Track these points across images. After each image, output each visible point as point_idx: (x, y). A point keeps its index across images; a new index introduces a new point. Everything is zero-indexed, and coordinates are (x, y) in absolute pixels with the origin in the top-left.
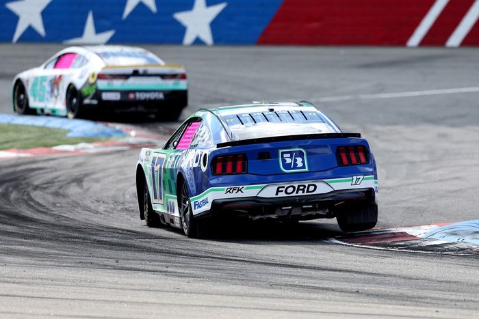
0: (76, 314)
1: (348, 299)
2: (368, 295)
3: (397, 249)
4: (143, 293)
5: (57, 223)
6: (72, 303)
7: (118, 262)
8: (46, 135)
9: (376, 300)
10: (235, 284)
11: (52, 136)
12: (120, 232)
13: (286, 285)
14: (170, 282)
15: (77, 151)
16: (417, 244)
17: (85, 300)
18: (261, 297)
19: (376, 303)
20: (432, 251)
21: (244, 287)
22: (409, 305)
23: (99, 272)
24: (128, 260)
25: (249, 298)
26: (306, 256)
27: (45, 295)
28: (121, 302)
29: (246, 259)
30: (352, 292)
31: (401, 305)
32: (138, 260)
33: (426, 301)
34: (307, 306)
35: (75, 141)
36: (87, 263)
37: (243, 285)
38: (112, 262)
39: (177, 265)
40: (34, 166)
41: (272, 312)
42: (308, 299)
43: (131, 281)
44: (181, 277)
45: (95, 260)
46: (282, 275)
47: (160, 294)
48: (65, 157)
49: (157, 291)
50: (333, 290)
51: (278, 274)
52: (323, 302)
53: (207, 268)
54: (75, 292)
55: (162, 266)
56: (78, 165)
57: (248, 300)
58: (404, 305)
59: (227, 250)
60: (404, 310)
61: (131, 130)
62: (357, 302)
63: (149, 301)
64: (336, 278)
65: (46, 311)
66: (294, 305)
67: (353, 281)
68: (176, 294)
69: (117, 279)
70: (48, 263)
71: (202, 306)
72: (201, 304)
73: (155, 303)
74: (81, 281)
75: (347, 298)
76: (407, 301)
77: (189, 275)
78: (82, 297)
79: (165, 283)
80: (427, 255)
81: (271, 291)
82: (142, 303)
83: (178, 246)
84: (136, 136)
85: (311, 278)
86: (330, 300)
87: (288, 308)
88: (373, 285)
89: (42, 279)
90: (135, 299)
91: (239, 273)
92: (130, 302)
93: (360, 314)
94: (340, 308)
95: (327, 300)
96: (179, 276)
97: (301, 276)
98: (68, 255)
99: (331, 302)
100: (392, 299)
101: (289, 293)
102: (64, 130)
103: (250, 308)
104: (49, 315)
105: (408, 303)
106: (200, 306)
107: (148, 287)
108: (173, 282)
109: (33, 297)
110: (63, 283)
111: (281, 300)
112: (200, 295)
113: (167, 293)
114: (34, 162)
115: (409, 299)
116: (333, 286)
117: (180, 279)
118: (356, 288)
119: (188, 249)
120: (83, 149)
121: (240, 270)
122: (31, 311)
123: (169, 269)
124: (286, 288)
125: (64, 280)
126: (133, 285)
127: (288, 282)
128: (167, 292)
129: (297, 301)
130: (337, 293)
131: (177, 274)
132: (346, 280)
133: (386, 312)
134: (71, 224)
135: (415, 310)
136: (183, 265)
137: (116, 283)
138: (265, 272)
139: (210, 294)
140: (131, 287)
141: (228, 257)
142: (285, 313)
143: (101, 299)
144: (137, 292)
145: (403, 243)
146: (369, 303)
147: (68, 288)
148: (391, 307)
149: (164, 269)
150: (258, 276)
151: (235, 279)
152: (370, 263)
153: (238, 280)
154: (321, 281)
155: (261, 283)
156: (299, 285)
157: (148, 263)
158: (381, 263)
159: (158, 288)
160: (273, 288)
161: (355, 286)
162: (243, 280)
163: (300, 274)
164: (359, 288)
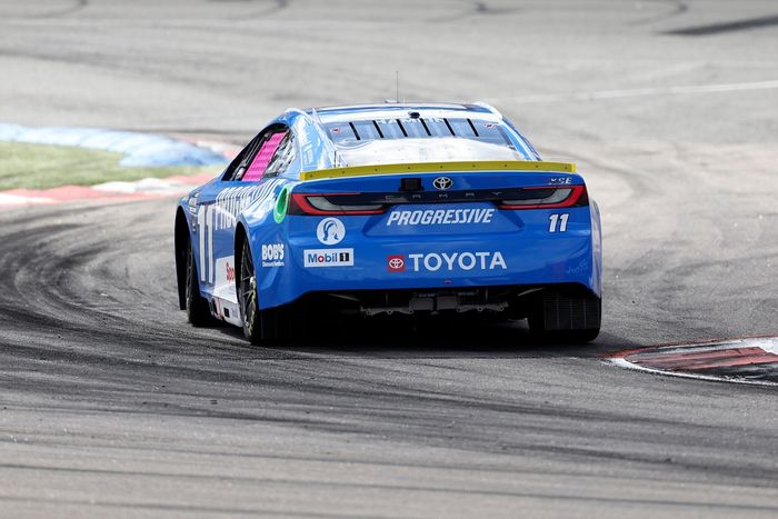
0: (137, 499)
1: (651, 474)
2: (689, 466)
3: (742, 380)
4: (263, 461)
5: (102, 329)
6: (130, 480)
7: (215, 403)
8: (81, 163)
9: (703, 476)
10: (437, 446)
11: (93, 165)
12: (220, 345)
13: (532, 448)
14: (313, 441)
15: (138, 193)
17: (153, 474)
18: (485, 470)
19: (705, 483)
21: (454, 451)
22: (767, 486)
23: (181, 422)
24: (234, 398)
25: (462, 472)
26: (570, 392)
27: (80, 464)
28: (222, 478)
29: (456, 398)
30: (657, 462)
31: (751, 486)
32: (252, 399)
34: (572, 487)
35: (134, 174)
36: (157, 404)
37: (450, 447)
38: (204, 403)
39: (325, 408)
40: (59, 221)
41: (505, 499)
42: (574, 474)
43: (239, 439)
44: (335, 431)
45: (172, 399)
46: (524, 427)
47: (294, 464)
48: (118, 205)
49: (289, 457)
50: (621, 457)
51: (517, 427)
52: (602, 480)
53: (382, 415)
54: (135, 460)
55: (298, 410)
56: (141, 220)
57: (460, 477)
58: (757, 486)
59: (420, 380)
60: (756, 495)
62: (666, 480)
63: (274, 476)
64: (628, 434)
65: (82, 496)
66: (547, 485)
67: (659, 439)
68: (326, 463)
69: (213, 435)
70: (85, 404)
71: (374, 486)
72: (372, 482)
73: (284, 481)
74: (146, 438)
75: (649, 472)
76: (762, 477)
77: (348, 428)
78: (149, 469)
79: (305, 444)
81: (503, 460)
82: (261, 481)
83: (328, 374)
85: (580, 433)
86: (616, 476)
87: (536, 492)
88: (697, 448)
89: (73, 434)
90: (248, 474)
91: (443, 425)
92: (239, 479)
93: (674, 503)
94: (638, 491)
95: (610, 477)
96: (326, 430)
97: (561, 431)
98: (123, 390)
99: (619, 481)
100: (733, 475)
101: (537, 462)
102: (115, 152)
103: (464, 491)
104: (86, 503)
105: (764, 482)
106: (370, 486)
107: (271, 450)
108: (317, 441)
109: (56, 469)
110: (112, 442)
111: (524, 476)
112: (371, 467)
113: (308, 462)
114: (58, 214)
115: (766, 475)
116: (621, 449)
117: (333, 435)
118: (665, 453)
119: (348, 380)
120: (152, 188)
121: (444, 419)
122: (52, 496)
123: (312, 417)
124: (533, 453)
125: (115, 437)
126: (242, 447)
127: (537, 441)
128: (308, 459)
129: (553, 478)
130: (630, 463)
131: (328, 426)
132: (645, 438)
133: (722, 499)
134: (129, 330)
136: (339, 409)
137: (212, 442)
138: (492, 422)
139: (388, 463)
140: (240, 451)
141: (422, 395)
142: (531, 502)
143: (185, 472)
144: (253, 460)
145: (755, 369)
146: (690, 482)
147: (122, 451)
148: (731, 489)
149: (303, 416)
150: (479, 430)
151: (436, 436)
152: (692, 405)
153: (442, 437)
154: (599, 440)
155: (486, 444)
156: (557, 448)
157: (272, 404)
158: (713, 407)
159: (289, 452)
160: (507, 453)
161: (662, 450)
162: (451, 438)
163: (558, 427)
164: (671, 453)
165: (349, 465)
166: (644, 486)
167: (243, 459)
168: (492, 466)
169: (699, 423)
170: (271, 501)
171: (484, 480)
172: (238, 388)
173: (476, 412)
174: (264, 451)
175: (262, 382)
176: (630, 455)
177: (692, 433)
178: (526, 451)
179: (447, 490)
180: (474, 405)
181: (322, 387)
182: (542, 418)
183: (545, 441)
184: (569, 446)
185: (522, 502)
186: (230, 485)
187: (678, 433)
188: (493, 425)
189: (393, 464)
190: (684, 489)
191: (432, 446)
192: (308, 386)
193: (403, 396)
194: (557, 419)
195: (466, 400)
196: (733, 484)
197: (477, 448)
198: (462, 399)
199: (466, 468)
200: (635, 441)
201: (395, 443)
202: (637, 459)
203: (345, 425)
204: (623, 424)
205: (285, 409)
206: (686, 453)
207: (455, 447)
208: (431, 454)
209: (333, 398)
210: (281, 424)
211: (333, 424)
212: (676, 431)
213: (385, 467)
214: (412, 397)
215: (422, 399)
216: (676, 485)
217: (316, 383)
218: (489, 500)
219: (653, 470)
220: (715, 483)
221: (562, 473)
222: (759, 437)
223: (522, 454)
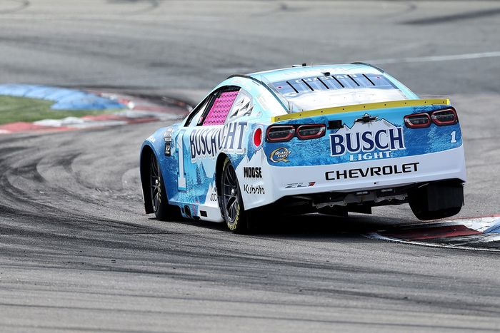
0: (65, 325)
1: (395, 307)
2: (419, 302)
3: (453, 246)
4: (146, 299)
5: (41, 215)
6: (60, 311)
7: (114, 262)
8: (26, 107)
9: (428, 308)
10: (257, 289)
11: (34, 109)
12: (117, 225)
13: (319, 290)
14: (178, 286)
15: (63, 126)
16: (478, 239)
17: (75, 308)
18: (288, 305)
19: (428, 312)
20: (497, 248)
21: (268, 292)
22: (469, 314)
23: (92, 274)
24: (127, 259)
25: (274, 306)
26: (342, 254)
27: (28, 302)
28: (119, 311)
29: (270, 259)
30: (399, 299)
31: (459, 314)
32: (138, 259)
33: (489, 309)
34: (344, 315)
35: (61, 115)
36: (76, 263)
37: (266, 290)
38: (108, 262)
39: (186, 265)
40: (12, 145)
41: (301, 324)
42: (345, 307)
43: (130, 285)
44: (192, 280)
45: (86, 259)
46: (313, 277)
47: (166, 301)
48: (50, 134)
49: (163, 297)
50: (376, 296)
51: (309, 277)
52: (363, 311)
53: (222, 270)
54: (63, 299)
55: (168, 267)
56: (64, 144)
57: (273, 309)
58: (463, 314)
59: (246, 247)
60: (463, 320)
61: (129, 101)
62: (405, 311)
63: (153, 310)
64: (380, 281)
65: (29, 322)
66: (328, 314)
67: (400, 285)
68: (186, 301)
69: (113, 283)
70: (30, 263)
71: (217, 315)
72: (216, 313)
73: (160, 312)
74: (70, 285)
75: (393, 306)
76: (466, 309)
77: (201, 278)
78: (72, 305)
79: (172, 288)
80: (490, 254)
81: (300, 298)
82: (144, 312)
83: (187, 243)
84: (134, 109)
85: (349, 281)
86: (372, 309)
87: (322, 319)
88: (424, 290)
89: (23, 282)
90: (137, 308)
91: (261, 276)
92: (130, 311)
93: (409, 325)
94: (385, 318)
95: (369, 308)
96: (186, 279)
97: (337, 279)
98: (55, 254)
99: (374, 311)
100: (447, 307)
101: (322, 299)
102: (48, 100)
103: (276, 318)
104: (32, 326)
105: (467, 311)
106: (214, 315)
107: (151, 293)
108: (181, 286)
109: (12, 305)
110: (48, 288)
111: (313, 308)
112: (215, 303)
113: (175, 300)
114: (12, 140)
115: (468, 307)
116: (376, 291)
117: (190, 282)
118: (404, 293)
119: (200, 247)
120: (72, 124)
121: (262, 272)
122: (10, 322)
123: (177, 271)
124: (319, 293)
125: (50, 284)
126: (133, 290)
127: (322, 286)
128: (175, 298)
129: (332, 309)
130: (381, 300)
131: (187, 277)
132: (391, 284)
133: (440, 323)
134: (58, 215)
135: (476, 321)
136: (194, 266)
137: (113, 288)
138: (293, 273)
139: (226, 301)
140: (130, 293)
141: (248, 257)
142: (318, 325)
143: (96, 307)
144: (139, 299)
145: (460, 239)
146: (419, 312)
147: (55, 293)
148: (446, 316)
149: (171, 271)
150: (284, 279)
151: (256, 283)
152: (421, 263)
153: (261, 283)
154: (361, 285)
155: (289, 288)
156: (334, 290)
157: (150, 263)
158: (434, 263)
159: (163, 294)
160: (304, 294)
161: (402, 291)
162: (266, 284)
163: (335, 277)
164: (408, 294)
165: (201, 301)
166: (390, 314)
167: (133, 298)
168: (293, 302)
169: (426, 274)
170: (150, 325)
171: (288, 311)
172: (128, 252)
173: (283, 268)
174: (146, 293)
175: (144, 249)
176: (381, 294)
177: (421, 280)
178: (315, 292)
179: (264, 318)
180: (281, 263)
181: (183, 252)
182: (325, 271)
183: (327, 286)
184: (343, 289)
185: (313, 325)
186: (124, 315)
187: (412, 280)
188: (293, 276)
189: (230, 301)
190: (415, 316)
191: (254, 289)
192: (174, 251)
193: (236, 257)
194: (335, 272)
195: (276, 259)
196: (448, 313)
197: (283, 291)
198: (273, 259)
199: (276, 304)
200: (384, 285)
201: (230, 288)
202: (386, 297)
203: (198, 276)
204: (377, 275)
205: (160, 266)
206: (417, 293)
207: (269, 291)
208: (254, 294)
209: (191, 259)
210: (157, 275)
211: (191, 275)
212: (411, 279)
213: (224, 303)
214: (241, 258)
215: (248, 259)
216: (411, 314)
217: (179, 249)
218: (291, 324)
219: (396, 304)
220: (435, 312)
221: (339, 306)
222: (464, 282)
223: (312, 294)
